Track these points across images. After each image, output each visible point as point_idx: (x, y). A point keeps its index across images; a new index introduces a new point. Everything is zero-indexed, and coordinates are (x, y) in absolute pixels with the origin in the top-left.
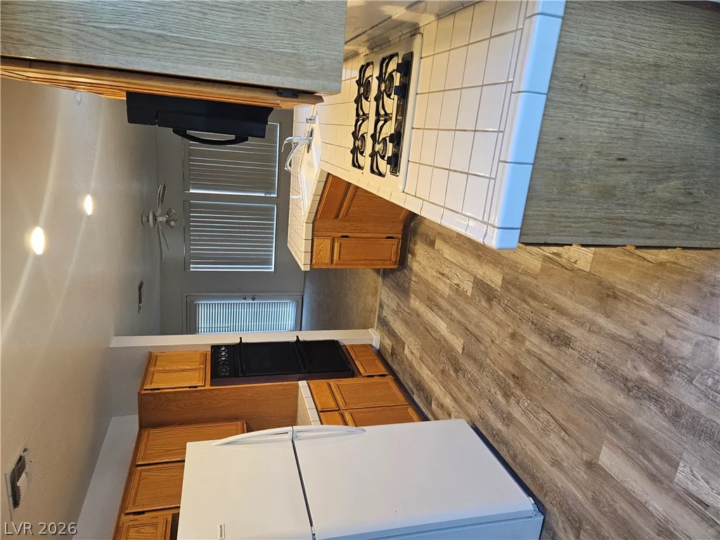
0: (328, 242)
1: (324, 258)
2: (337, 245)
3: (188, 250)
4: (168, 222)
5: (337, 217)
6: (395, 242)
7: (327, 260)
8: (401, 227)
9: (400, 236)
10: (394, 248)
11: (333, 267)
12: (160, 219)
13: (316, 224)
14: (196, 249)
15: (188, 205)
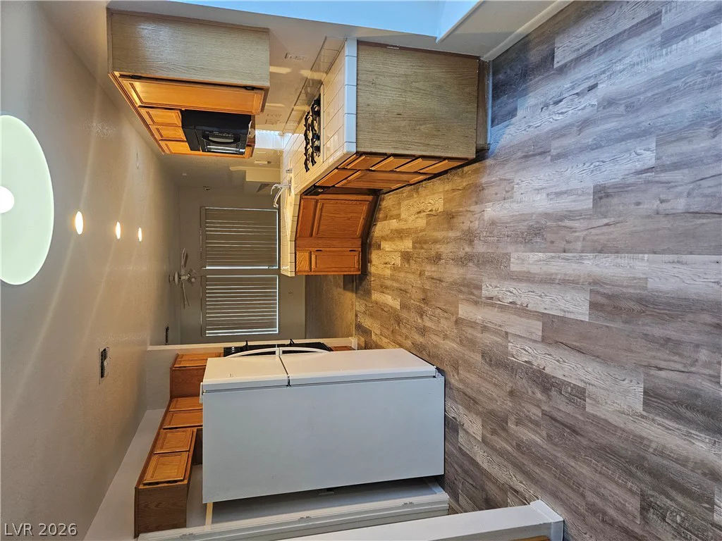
0: (307, 254)
1: (304, 266)
2: (313, 257)
3: (205, 317)
4: (189, 280)
5: (311, 235)
6: (356, 253)
7: (307, 268)
8: (360, 243)
9: (360, 249)
10: (356, 258)
11: (312, 274)
12: (183, 278)
13: (297, 242)
14: (211, 316)
15: (204, 279)
